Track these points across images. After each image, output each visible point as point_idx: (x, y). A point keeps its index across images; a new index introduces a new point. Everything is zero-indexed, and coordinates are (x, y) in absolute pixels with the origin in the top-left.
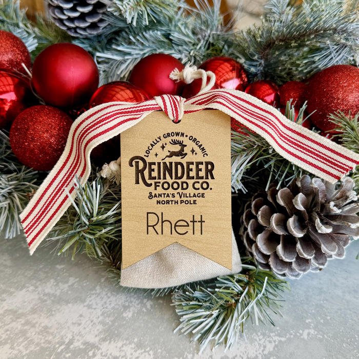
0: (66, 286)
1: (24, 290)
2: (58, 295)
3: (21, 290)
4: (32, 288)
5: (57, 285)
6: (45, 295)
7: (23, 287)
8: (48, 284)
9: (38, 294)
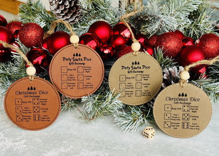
0: (69, 149)
1: (51, 151)
2: (67, 152)
3: (50, 151)
4: (54, 150)
5: (65, 148)
6: (61, 152)
7: (50, 150)
8: (61, 148)
9: (58, 152)
